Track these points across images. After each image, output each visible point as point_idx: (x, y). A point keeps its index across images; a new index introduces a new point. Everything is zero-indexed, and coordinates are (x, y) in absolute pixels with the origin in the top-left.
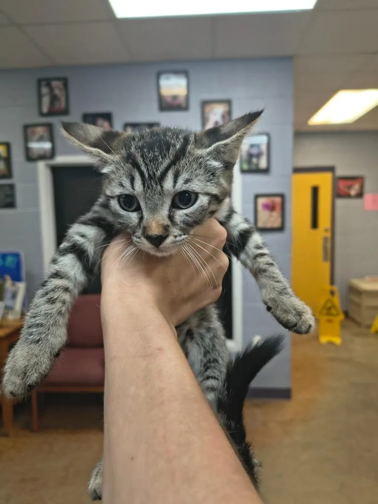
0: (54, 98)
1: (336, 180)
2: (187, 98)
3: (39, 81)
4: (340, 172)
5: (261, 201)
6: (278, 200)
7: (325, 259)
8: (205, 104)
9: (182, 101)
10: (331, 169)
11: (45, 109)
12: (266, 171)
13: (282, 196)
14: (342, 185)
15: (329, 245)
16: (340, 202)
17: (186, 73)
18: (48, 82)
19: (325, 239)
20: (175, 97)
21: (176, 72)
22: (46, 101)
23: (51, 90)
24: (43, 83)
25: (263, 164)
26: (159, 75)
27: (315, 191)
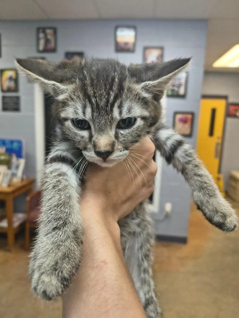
0: (47, 41)
1: (229, 105)
2: (134, 44)
3: (38, 30)
4: (231, 100)
5: (179, 116)
6: (189, 116)
7: (216, 156)
8: (146, 49)
9: (131, 46)
10: (225, 97)
11: (41, 47)
12: (183, 97)
13: (193, 114)
14: (232, 108)
15: (219, 148)
16: (229, 120)
17: (134, 28)
18: (44, 30)
19: (217, 144)
20: (126, 44)
21: (128, 27)
22: (42, 42)
23: (46, 35)
24: (41, 30)
25: (182, 91)
26: (116, 28)
27: (214, 111)
